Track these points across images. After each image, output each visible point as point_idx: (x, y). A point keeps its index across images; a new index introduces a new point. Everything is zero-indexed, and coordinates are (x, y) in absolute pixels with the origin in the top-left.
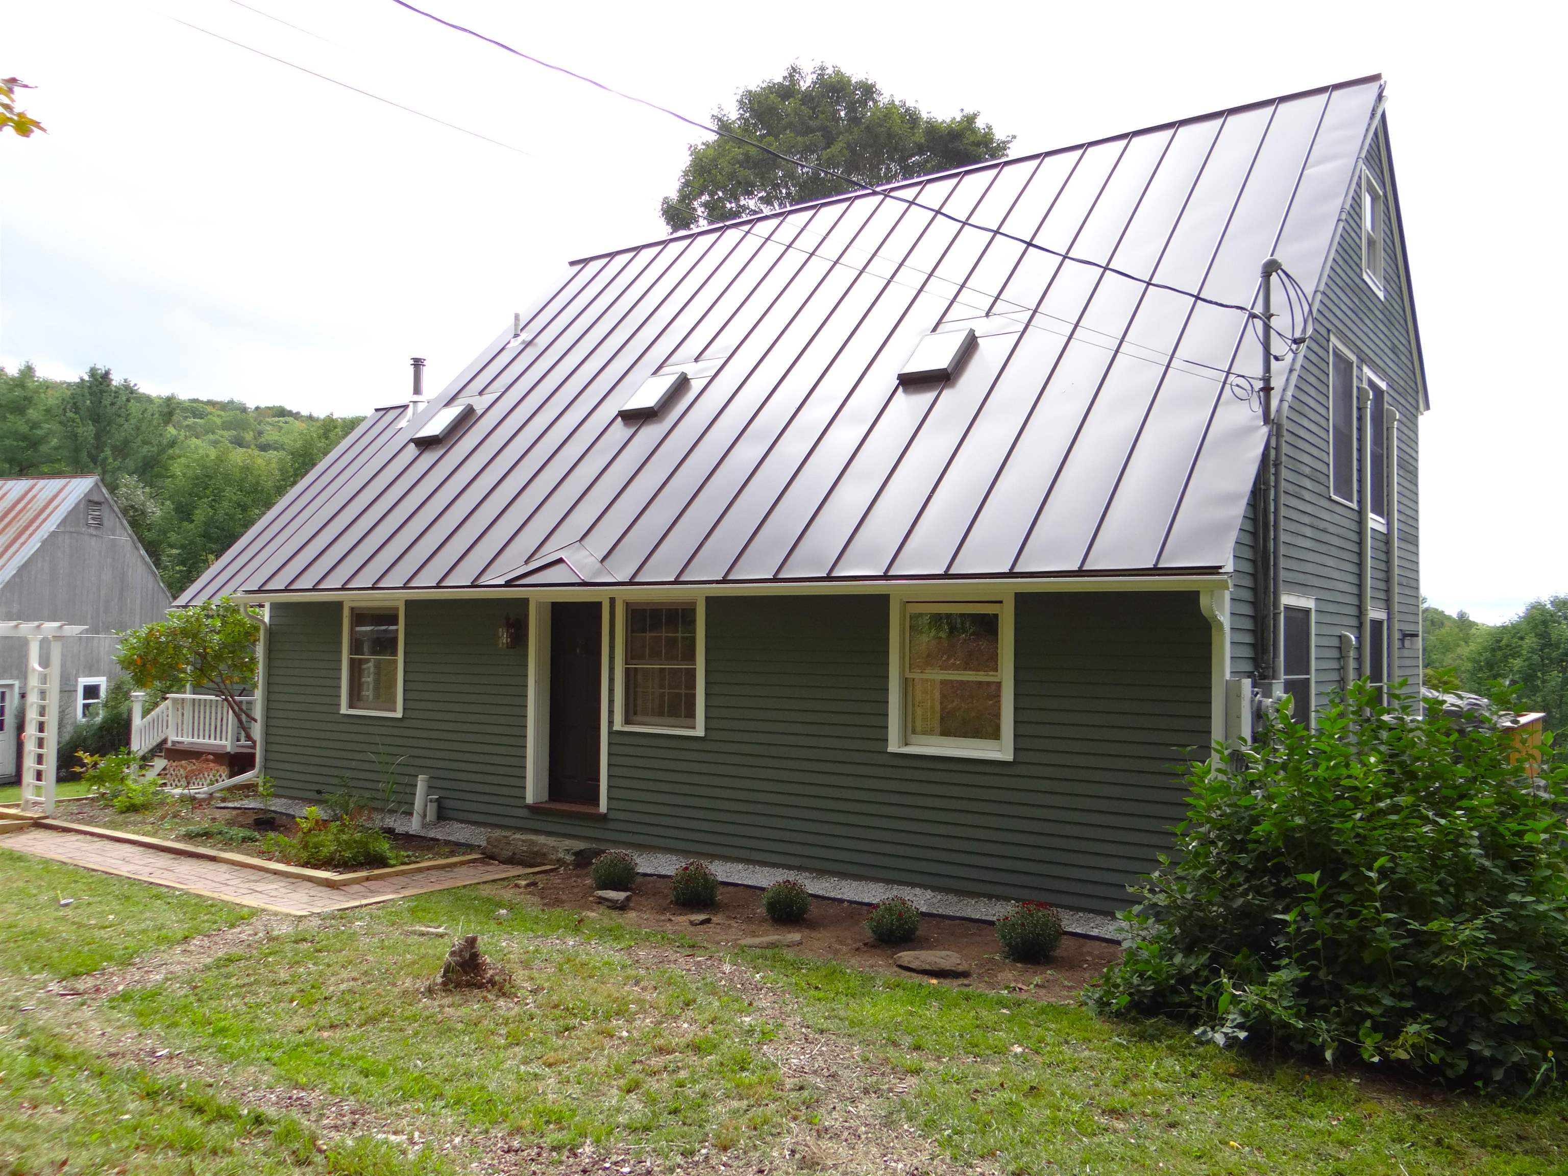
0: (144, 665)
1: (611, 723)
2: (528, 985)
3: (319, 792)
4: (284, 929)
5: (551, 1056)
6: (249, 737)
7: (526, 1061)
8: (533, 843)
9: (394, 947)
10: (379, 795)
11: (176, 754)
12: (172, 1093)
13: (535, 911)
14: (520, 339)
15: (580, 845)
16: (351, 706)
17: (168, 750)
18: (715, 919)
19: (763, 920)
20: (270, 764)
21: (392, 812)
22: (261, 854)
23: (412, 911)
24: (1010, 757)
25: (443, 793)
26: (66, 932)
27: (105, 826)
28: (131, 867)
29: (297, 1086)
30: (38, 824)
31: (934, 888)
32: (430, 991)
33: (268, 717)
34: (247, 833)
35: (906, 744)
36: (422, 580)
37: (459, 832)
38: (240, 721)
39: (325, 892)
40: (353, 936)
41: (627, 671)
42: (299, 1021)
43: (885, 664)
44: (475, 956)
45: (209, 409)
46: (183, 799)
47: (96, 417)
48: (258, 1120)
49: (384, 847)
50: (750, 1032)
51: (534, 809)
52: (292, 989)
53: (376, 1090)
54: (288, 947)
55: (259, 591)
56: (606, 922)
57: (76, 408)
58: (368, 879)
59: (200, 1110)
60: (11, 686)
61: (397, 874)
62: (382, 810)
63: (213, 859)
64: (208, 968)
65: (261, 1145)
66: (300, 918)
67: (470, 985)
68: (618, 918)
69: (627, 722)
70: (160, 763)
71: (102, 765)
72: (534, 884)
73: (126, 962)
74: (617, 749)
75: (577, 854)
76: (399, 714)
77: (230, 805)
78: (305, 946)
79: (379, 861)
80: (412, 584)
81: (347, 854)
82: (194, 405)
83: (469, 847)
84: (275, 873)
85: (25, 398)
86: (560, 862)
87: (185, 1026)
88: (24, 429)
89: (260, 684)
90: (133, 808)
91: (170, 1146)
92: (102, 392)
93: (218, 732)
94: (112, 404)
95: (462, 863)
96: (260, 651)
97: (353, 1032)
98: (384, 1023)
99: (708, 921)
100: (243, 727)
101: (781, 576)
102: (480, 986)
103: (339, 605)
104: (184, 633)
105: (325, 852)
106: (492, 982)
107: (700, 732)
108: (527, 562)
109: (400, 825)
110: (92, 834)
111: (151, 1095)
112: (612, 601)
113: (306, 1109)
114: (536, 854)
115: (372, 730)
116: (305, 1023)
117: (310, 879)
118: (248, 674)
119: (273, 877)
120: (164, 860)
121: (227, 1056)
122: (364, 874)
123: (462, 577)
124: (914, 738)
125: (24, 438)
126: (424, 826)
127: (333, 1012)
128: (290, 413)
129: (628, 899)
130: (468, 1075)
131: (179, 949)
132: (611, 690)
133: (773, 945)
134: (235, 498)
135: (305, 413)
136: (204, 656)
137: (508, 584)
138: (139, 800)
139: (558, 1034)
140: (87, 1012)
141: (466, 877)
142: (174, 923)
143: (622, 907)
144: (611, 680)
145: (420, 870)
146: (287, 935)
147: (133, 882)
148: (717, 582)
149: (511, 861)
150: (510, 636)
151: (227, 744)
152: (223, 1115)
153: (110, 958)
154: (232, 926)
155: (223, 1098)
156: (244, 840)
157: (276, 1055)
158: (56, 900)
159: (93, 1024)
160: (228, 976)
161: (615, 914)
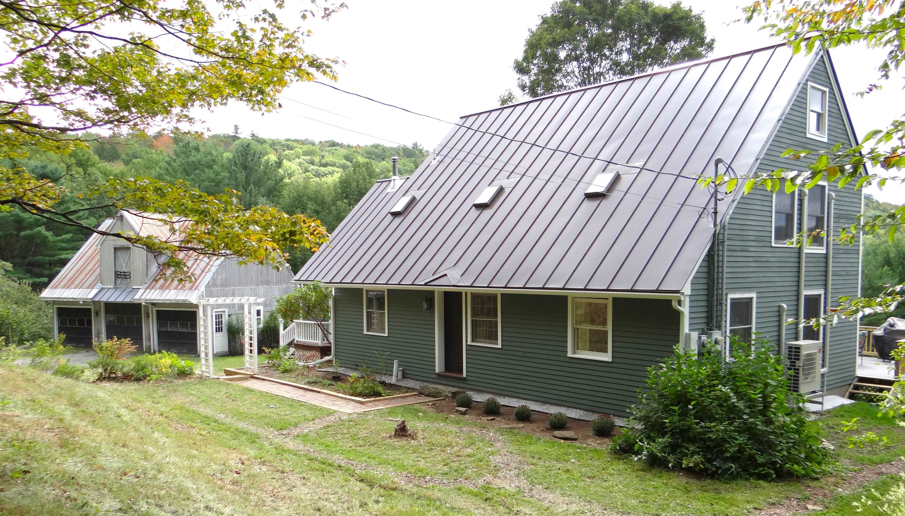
0: (286, 311)
1: (467, 341)
2: (422, 437)
3: (357, 365)
4: (345, 417)
5: (424, 456)
6: (328, 340)
7: (417, 457)
8: (437, 389)
9: (381, 424)
10: (380, 367)
11: (300, 346)
12: (316, 460)
13: (432, 414)
14: (436, 160)
15: (454, 390)
16: (368, 331)
17: (295, 344)
18: (497, 419)
19: (514, 420)
20: (337, 354)
21: (385, 374)
22: (336, 391)
23: (389, 413)
24: (610, 360)
25: (404, 367)
26: (275, 417)
27: (277, 378)
28: (290, 395)
29: (350, 460)
30: (252, 377)
31: (584, 410)
32: (390, 437)
33: (336, 331)
34: (330, 382)
35: (575, 353)
36: (393, 281)
37: (410, 383)
38: (324, 334)
39: (359, 405)
40: (367, 421)
41: (472, 321)
42: (350, 444)
43: (566, 322)
44: (405, 427)
45: (295, 144)
46: (304, 367)
47: (245, 167)
48: (340, 466)
49: (380, 389)
50: (488, 452)
51: (438, 375)
52: (348, 436)
53: (372, 462)
54: (346, 423)
55: (330, 283)
56: (457, 419)
57: (236, 164)
58: (374, 401)
59: (324, 464)
60: (224, 311)
61: (385, 399)
62: (381, 373)
63: (319, 392)
64: (321, 429)
65: (341, 472)
66: (350, 414)
67: (403, 436)
68: (462, 417)
69: (473, 341)
70: (292, 350)
71: (272, 352)
72: (435, 404)
73: (296, 426)
74: (469, 352)
75: (453, 393)
76: (386, 335)
77: (323, 370)
78: (351, 423)
79: (379, 394)
80: (389, 283)
81: (367, 392)
82: (288, 143)
83: (413, 390)
84: (341, 398)
85: (212, 160)
86: (447, 396)
87: (317, 444)
88: (213, 176)
89: (332, 318)
90: (286, 371)
91: (318, 470)
92: (247, 154)
93: (315, 337)
94: (252, 160)
95: (410, 396)
96: (331, 303)
97: (366, 447)
98: (376, 446)
99: (494, 419)
100: (325, 336)
101: (526, 286)
102: (406, 436)
103: (361, 290)
104: (301, 298)
105: (359, 390)
106: (410, 435)
107: (499, 346)
108: (433, 275)
109: (387, 380)
110: (273, 381)
111: (311, 460)
112: (466, 293)
113: (353, 465)
114: (438, 393)
115: (376, 341)
116: (352, 445)
117: (354, 400)
118: (326, 313)
119: (340, 399)
120: (301, 392)
121: (330, 452)
122: (373, 399)
123: (408, 281)
124: (578, 351)
125: (213, 181)
126: (397, 380)
127: (361, 442)
128: (338, 145)
129: (466, 410)
130: (399, 460)
131: (311, 423)
132: (466, 328)
133: (511, 428)
134: (313, 207)
135: (346, 143)
136: (308, 307)
137: (426, 284)
138: (288, 368)
139: (428, 450)
140: (287, 440)
141: (411, 401)
142: (308, 414)
143: (464, 413)
144: (466, 324)
145: (394, 398)
146: (346, 419)
147: (293, 400)
148: (503, 288)
149: (428, 395)
150: (428, 305)
151: (319, 342)
152: (330, 465)
153: (291, 425)
154: (328, 416)
155: (330, 461)
156: (329, 385)
157: (344, 453)
158: (268, 406)
159: (290, 443)
160: (328, 431)
161: (461, 416)
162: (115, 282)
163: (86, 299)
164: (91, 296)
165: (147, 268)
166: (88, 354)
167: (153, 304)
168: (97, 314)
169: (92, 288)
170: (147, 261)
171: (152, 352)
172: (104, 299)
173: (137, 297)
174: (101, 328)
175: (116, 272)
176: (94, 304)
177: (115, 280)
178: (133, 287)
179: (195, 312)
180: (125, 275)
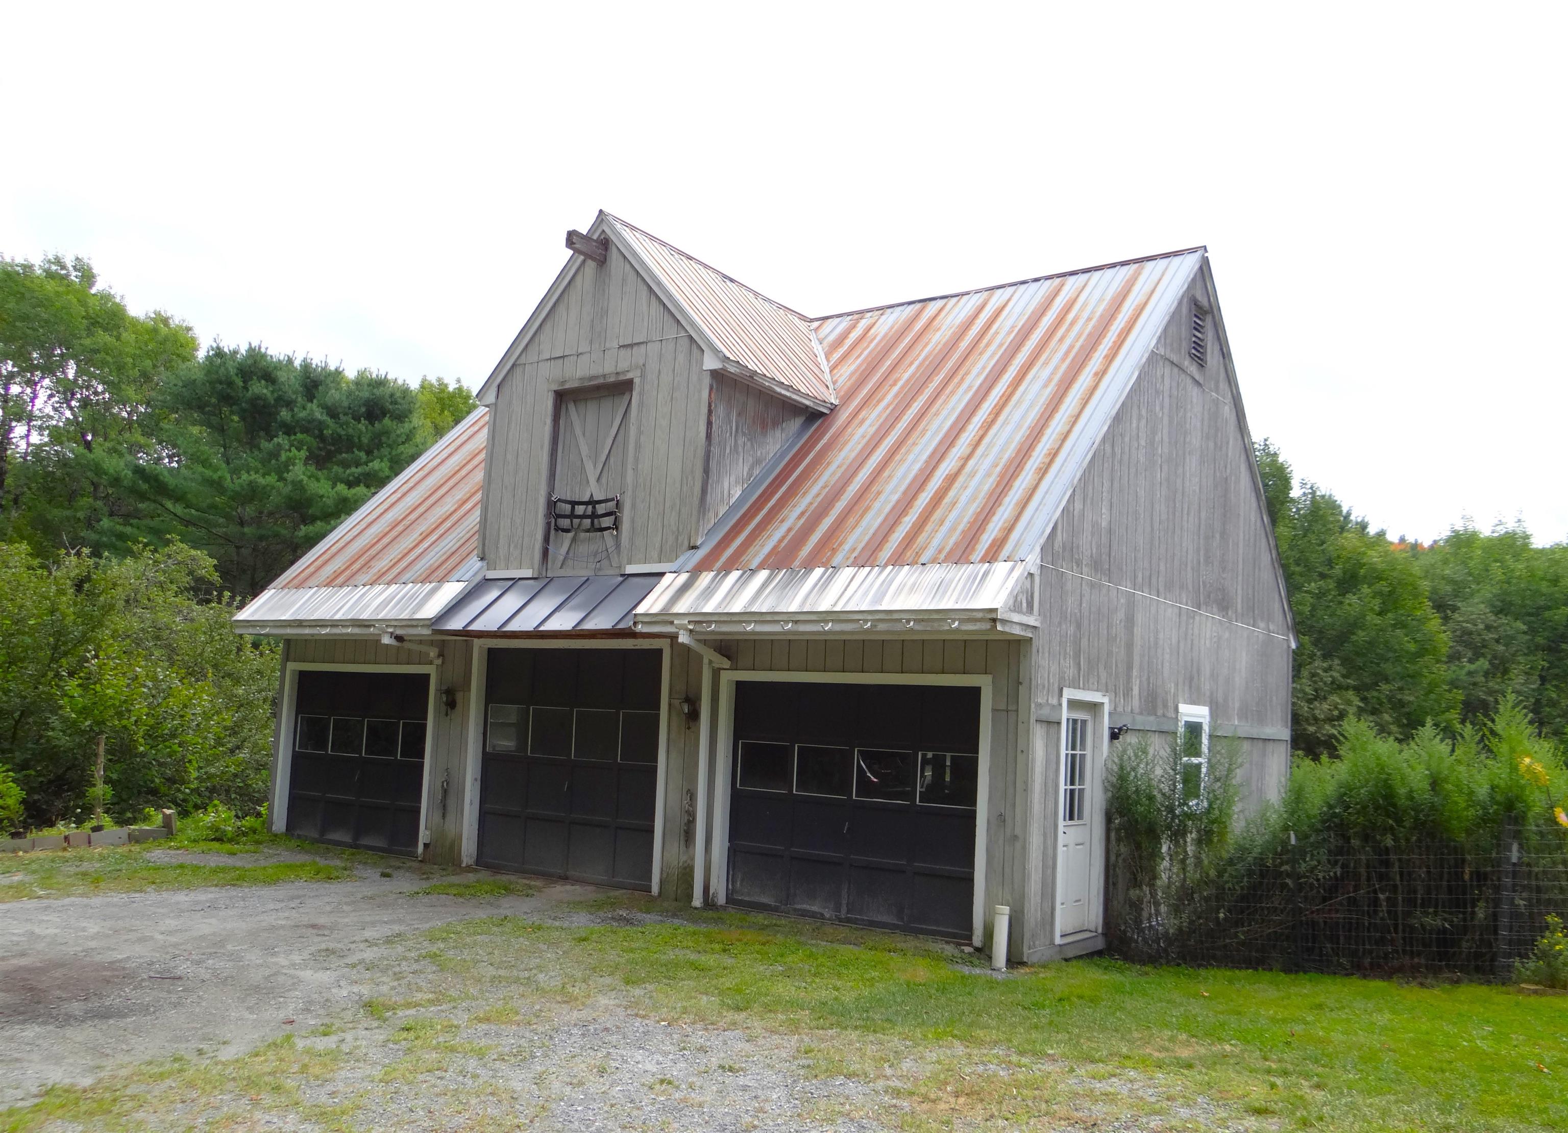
162: (545, 553)
163: (412, 623)
164: (431, 610)
165: (706, 471)
166: (387, 885)
168: (451, 700)
169: (442, 580)
170: (709, 436)
171: (697, 902)
172: (489, 622)
173: (652, 604)
175: (551, 505)
176: (441, 655)
177: (547, 540)
178: (630, 569)
179: (975, 692)
180: (594, 516)
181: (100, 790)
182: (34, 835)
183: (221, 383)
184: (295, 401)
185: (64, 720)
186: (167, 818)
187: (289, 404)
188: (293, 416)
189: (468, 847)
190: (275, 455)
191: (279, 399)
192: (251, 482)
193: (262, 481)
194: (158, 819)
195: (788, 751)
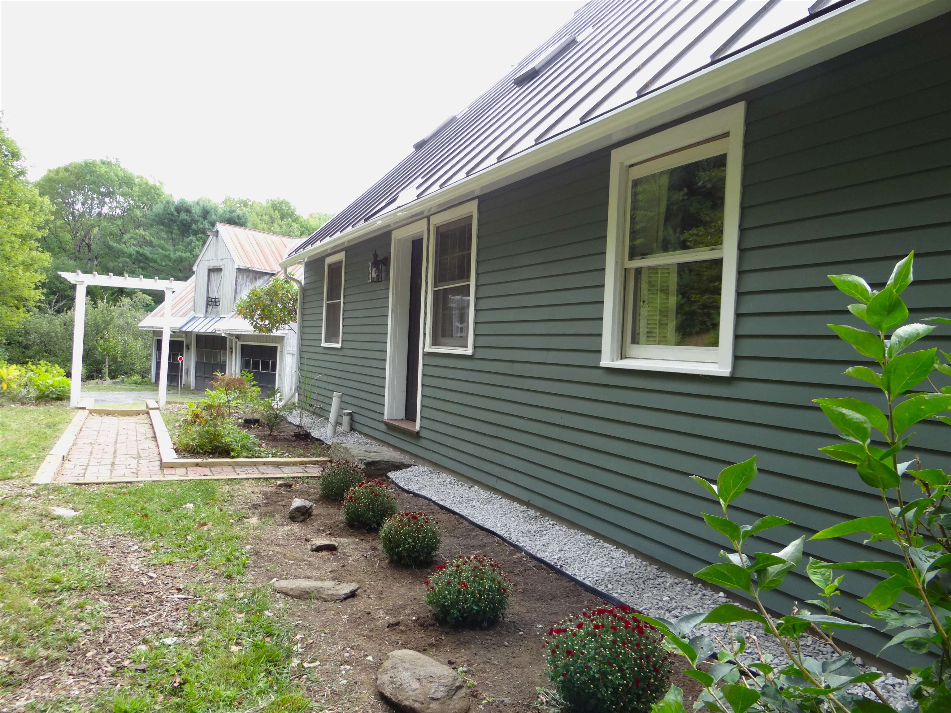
1: (425, 343)
16: (327, 341)
20: (300, 386)
24: (726, 371)
25: (354, 409)
35: (623, 356)
41: (436, 294)
43: (604, 252)
51: (389, 425)
69: (434, 343)
74: (428, 370)
76: (340, 345)
107: (469, 350)
112: (429, 227)
115: (332, 358)
124: (633, 349)
132: (426, 314)
144: (426, 304)
150: (378, 270)
162: (206, 311)
163: (175, 328)
164: (180, 326)
165: (236, 292)
167: (238, 337)
168: (188, 348)
169: (185, 317)
170: (236, 284)
173: (218, 326)
174: (191, 365)
175: (208, 298)
176: (186, 336)
177: (207, 307)
178: (221, 316)
179: (276, 348)
180: (216, 302)
181: (106, 371)
182: (89, 381)
183: (169, 214)
184: (198, 221)
185: (99, 352)
186: (122, 378)
187: (196, 222)
188: (198, 227)
189: (193, 385)
190: (190, 244)
191: (192, 220)
192: (180, 256)
193: (184, 255)
194: (121, 378)
195: (259, 361)
